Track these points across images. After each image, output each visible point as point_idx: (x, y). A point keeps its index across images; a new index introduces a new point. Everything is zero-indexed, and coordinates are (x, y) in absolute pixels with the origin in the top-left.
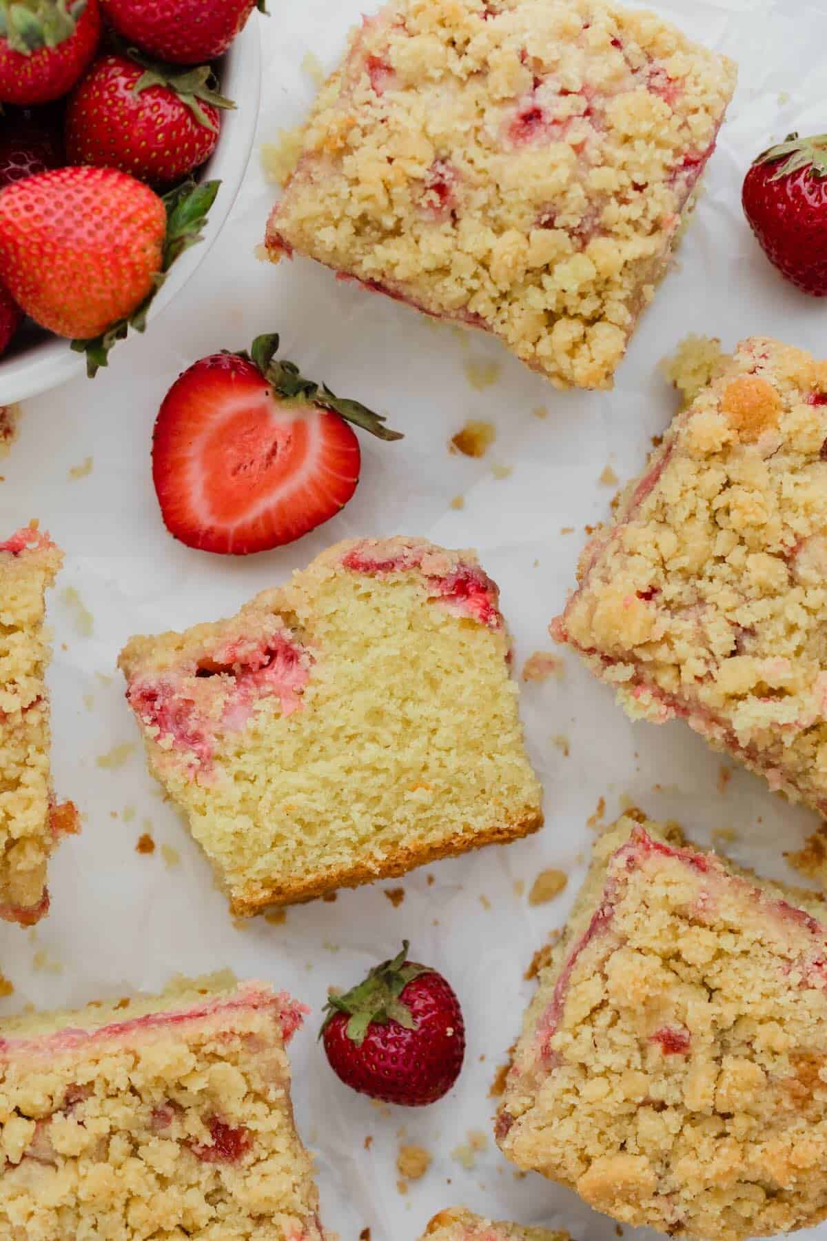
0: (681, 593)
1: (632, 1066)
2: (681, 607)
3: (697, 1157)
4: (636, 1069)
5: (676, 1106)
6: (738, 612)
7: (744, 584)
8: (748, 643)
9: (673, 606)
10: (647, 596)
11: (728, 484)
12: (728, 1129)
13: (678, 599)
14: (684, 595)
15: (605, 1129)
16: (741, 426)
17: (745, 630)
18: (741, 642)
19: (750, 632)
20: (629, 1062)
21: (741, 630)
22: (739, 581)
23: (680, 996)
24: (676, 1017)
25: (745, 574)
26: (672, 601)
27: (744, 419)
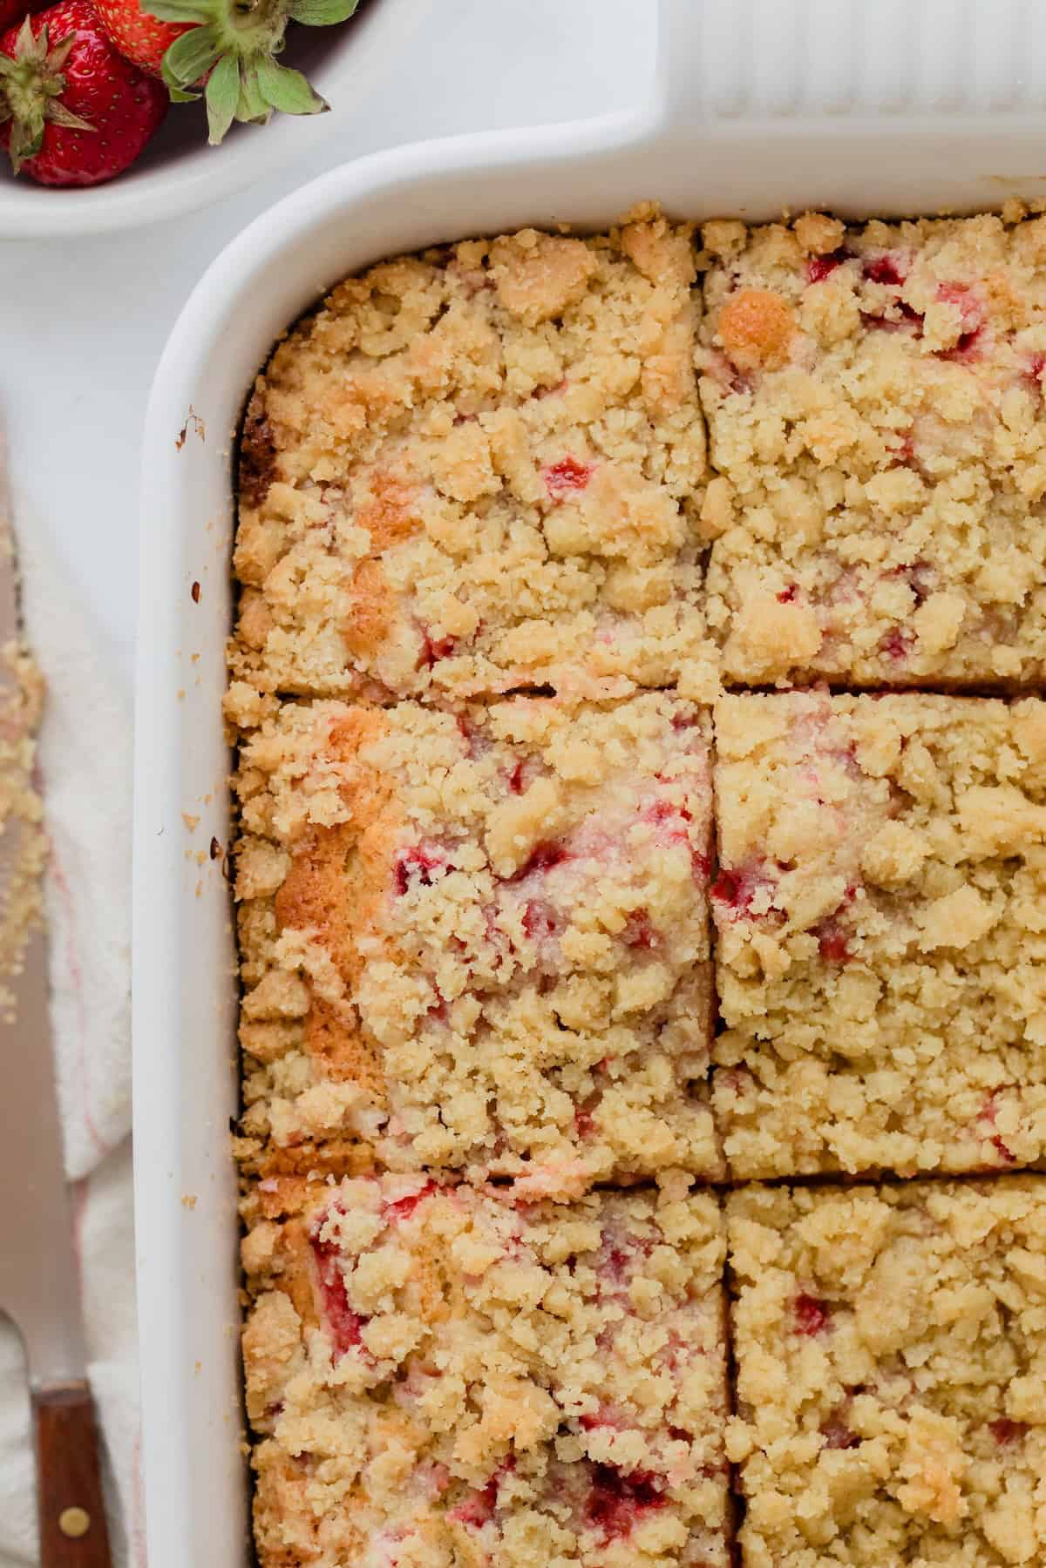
0: (820, 573)
1: (598, 423)
2: (829, 587)
3: (469, 356)
4: (592, 423)
5: (522, 401)
6: (893, 555)
7: (880, 520)
8: (927, 579)
9: (821, 592)
10: (787, 597)
11: (790, 426)
12: (451, 406)
13: (820, 582)
14: (825, 574)
15: (590, 334)
16: (762, 356)
17: (914, 567)
18: (919, 583)
19: (921, 565)
20: (605, 427)
21: (909, 570)
22: (872, 519)
23: (587, 534)
24: (578, 507)
25: (874, 508)
26: (816, 588)
27: (759, 345)
